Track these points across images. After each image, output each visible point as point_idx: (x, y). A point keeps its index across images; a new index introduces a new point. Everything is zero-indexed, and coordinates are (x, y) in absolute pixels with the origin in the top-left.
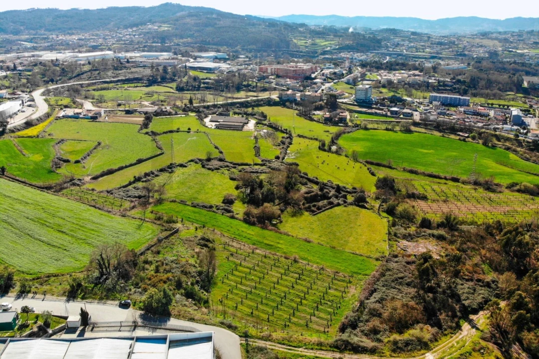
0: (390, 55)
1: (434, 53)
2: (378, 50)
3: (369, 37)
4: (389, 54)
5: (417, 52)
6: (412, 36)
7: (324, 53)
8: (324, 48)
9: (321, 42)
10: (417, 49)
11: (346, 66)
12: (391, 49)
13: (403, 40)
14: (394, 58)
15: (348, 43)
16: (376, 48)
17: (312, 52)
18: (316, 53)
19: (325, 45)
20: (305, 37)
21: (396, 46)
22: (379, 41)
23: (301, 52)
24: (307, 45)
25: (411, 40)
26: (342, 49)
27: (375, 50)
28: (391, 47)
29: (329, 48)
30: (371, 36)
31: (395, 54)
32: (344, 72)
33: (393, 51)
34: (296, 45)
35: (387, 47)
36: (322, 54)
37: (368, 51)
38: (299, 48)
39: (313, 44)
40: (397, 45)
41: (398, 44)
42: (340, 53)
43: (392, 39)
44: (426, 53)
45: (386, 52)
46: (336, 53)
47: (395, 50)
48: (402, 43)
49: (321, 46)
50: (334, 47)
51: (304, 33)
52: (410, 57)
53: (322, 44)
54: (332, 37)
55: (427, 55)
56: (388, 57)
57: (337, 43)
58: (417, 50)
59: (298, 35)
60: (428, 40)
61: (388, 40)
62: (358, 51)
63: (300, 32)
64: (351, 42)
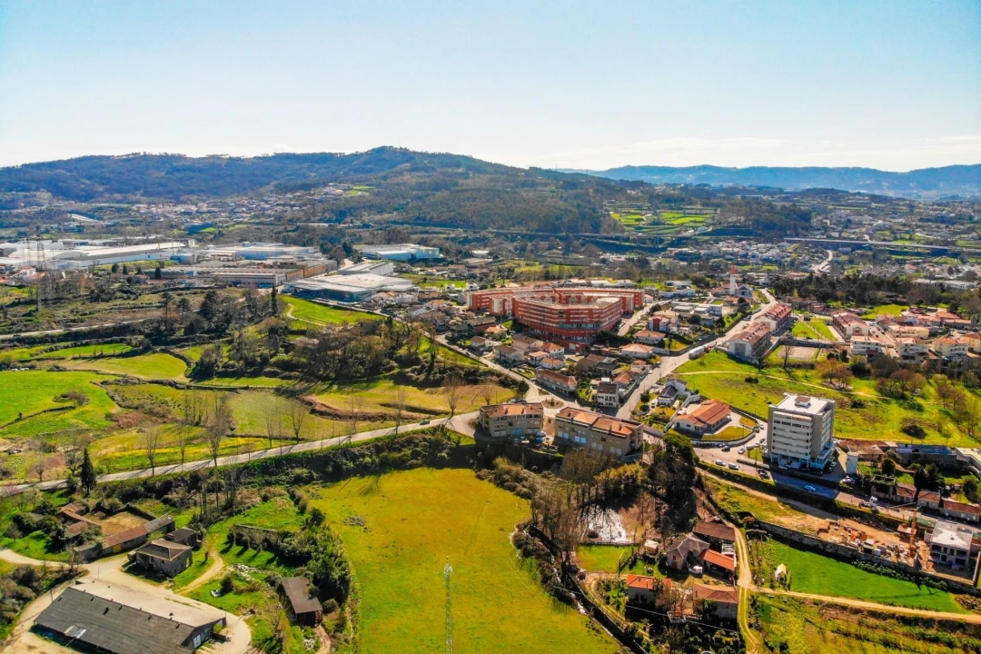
0: (835, 247)
1: (936, 242)
2: (805, 236)
3: (784, 207)
4: (833, 244)
5: (896, 239)
6: (873, 205)
7: (679, 242)
8: (679, 232)
9: (673, 218)
10: (893, 233)
11: (732, 291)
12: (836, 235)
13: (859, 214)
14: (846, 253)
15: (734, 219)
16: (800, 231)
17: (652, 241)
18: (661, 241)
19: (682, 224)
20: (640, 208)
21: (846, 227)
22: (805, 217)
23: (627, 240)
24: (641, 224)
25: (875, 212)
26: (720, 233)
27: (797, 235)
28: (833, 230)
29: (692, 231)
30: (787, 204)
31: (848, 245)
32: (726, 311)
33: (840, 238)
34: (615, 226)
35: (825, 229)
36: (673, 244)
37: (781, 239)
38: (623, 231)
39: (654, 223)
40: (848, 224)
41: (849, 221)
42: (717, 242)
43: (831, 211)
44: (918, 241)
45: (823, 239)
46: (706, 242)
47: (844, 235)
48: (857, 219)
49: (673, 226)
50: (702, 228)
51: (637, 199)
52: (882, 252)
53: (676, 222)
54: (699, 207)
55: (922, 247)
56: (830, 253)
57: (710, 221)
58: (895, 234)
59: (624, 203)
60: (911, 212)
61: (825, 212)
62: (759, 238)
63: (630, 198)
64: (742, 219)
